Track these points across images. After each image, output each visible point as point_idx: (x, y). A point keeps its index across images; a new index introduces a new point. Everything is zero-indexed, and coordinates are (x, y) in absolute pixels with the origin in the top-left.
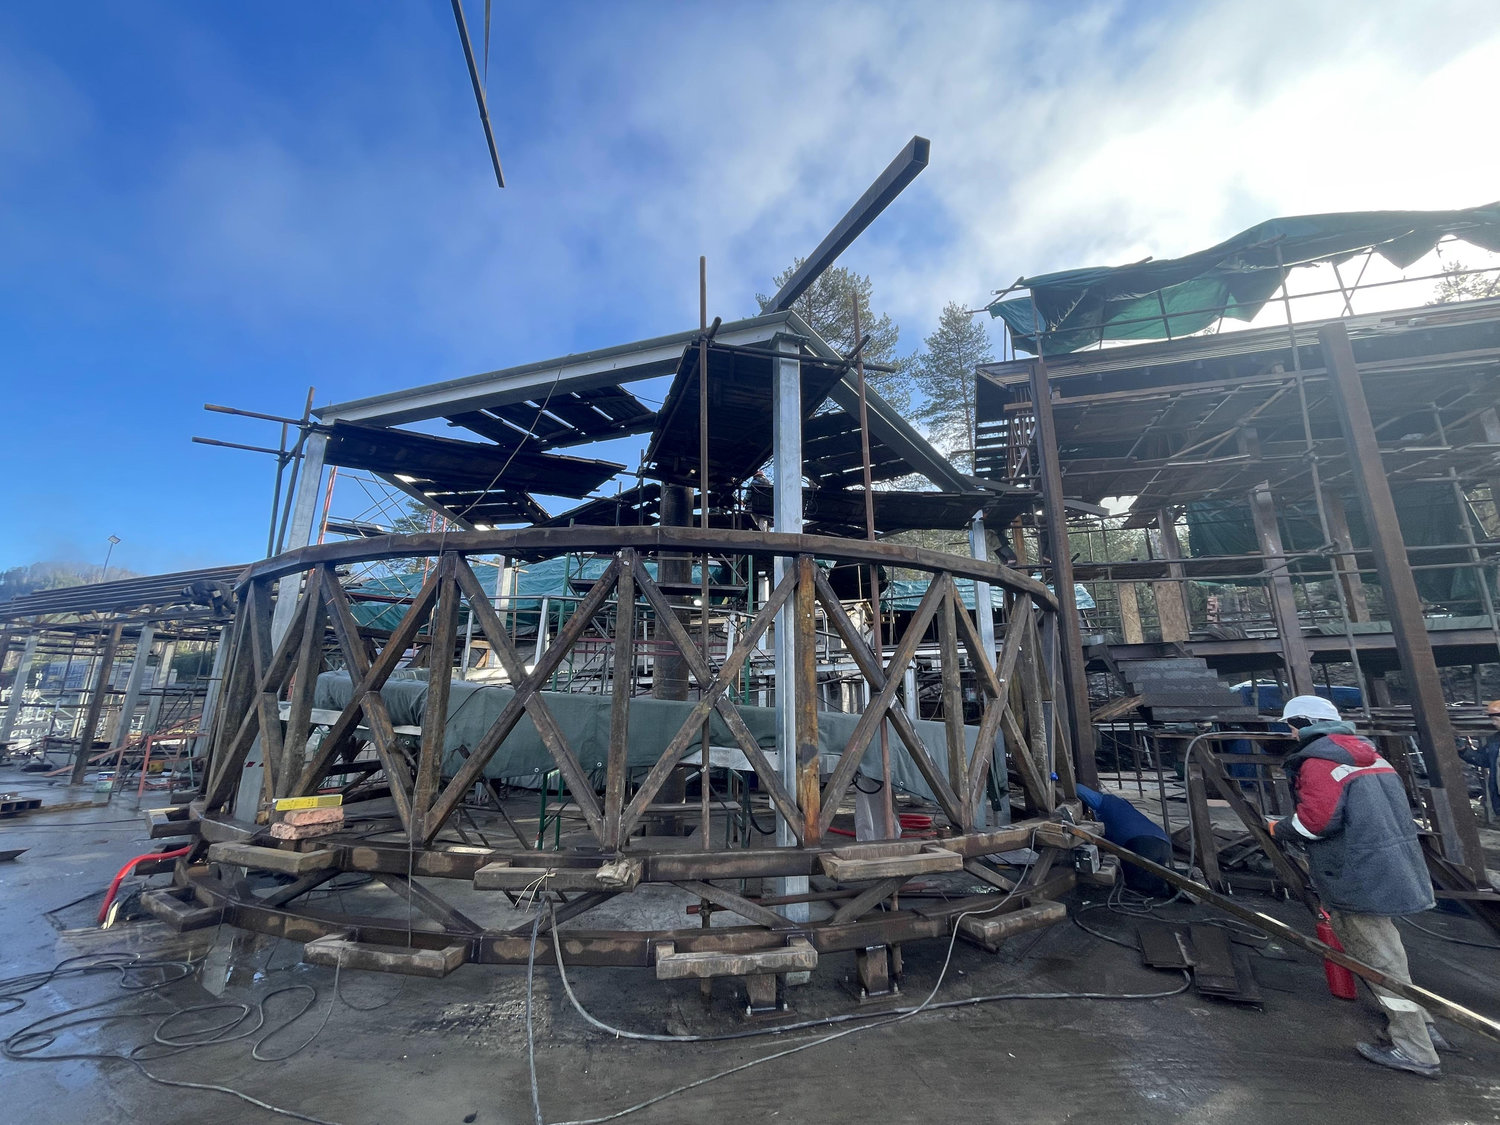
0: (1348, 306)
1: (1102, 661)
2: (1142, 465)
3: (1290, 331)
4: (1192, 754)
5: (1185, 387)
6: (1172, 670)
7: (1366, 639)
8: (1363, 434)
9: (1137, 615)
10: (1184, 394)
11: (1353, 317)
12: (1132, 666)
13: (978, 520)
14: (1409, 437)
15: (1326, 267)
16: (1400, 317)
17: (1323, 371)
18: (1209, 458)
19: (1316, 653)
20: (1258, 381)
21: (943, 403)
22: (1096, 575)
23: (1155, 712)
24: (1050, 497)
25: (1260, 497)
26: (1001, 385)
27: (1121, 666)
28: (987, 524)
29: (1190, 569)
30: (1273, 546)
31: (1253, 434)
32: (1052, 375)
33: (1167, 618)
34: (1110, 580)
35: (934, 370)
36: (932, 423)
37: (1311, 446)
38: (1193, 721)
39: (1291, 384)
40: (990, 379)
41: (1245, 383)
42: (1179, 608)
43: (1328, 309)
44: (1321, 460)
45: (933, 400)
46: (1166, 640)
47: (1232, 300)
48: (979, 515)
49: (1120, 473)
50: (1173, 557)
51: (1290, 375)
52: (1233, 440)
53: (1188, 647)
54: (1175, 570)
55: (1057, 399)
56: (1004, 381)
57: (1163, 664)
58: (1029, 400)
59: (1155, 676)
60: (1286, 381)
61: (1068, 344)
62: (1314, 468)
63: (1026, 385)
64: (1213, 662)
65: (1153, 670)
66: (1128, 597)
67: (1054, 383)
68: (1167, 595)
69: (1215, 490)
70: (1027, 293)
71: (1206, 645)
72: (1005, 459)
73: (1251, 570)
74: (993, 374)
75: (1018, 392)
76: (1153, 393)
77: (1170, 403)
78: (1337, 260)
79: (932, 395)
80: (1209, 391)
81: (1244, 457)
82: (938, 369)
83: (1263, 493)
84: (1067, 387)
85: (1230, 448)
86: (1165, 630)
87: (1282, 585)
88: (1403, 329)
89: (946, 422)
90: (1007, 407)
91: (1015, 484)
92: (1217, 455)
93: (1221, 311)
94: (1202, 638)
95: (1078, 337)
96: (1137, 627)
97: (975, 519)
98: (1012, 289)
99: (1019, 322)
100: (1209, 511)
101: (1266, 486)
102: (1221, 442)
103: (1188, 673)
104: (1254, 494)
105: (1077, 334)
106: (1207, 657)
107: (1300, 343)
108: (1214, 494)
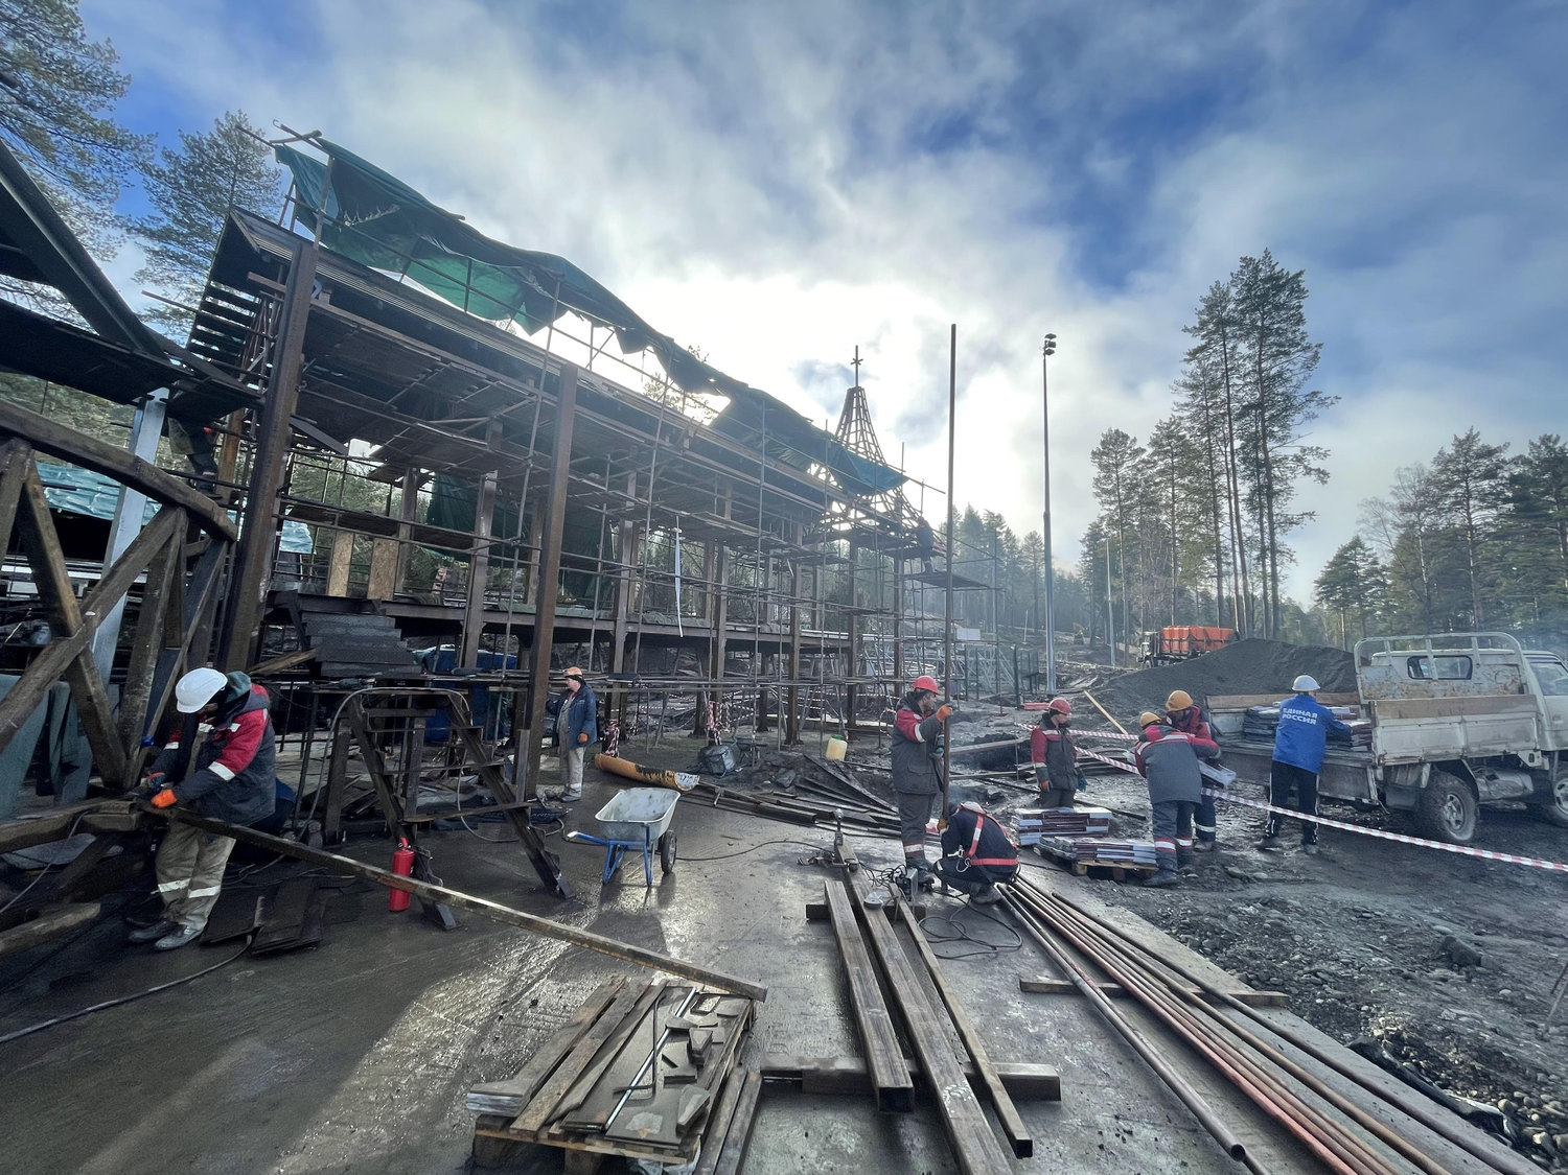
0: (590, 364)
1: (287, 610)
2: (401, 418)
3: (545, 355)
4: (344, 709)
5: (458, 359)
6: (360, 626)
7: (522, 617)
8: (563, 462)
9: (347, 567)
10: (453, 364)
11: (590, 372)
12: (318, 618)
13: (157, 399)
14: (592, 475)
15: (587, 324)
16: (611, 386)
17: (555, 399)
18: (462, 434)
19: (488, 624)
20: (514, 384)
21: (186, 236)
22: (322, 519)
23: (325, 668)
24: (273, 408)
25: (488, 484)
26: (254, 245)
27: (305, 618)
28: (171, 410)
29: (419, 534)
30: (485, 529)
31: (499, 428)
32: (321, 269)
33: (378, 576)
34: (335, 526)
35: (183, 182)
36: (156, 253)
37: (531, 454)
38: (358, 677)
39: (534, 398)
40: (243, 230)
41: (504, 380)
42: (392, 569)
43: (577, 356)
44: (533, 469)
45: (167, 222)
46: (370, 597)
47: (523, 308)
48: (161, 393)
49: (376, 417)
50: (405, 518)
51: (536, 391)
52: (484, 427)
53: (382, 607)
54: (404, 532)
55: (324, 302)
56: (258, 242)
57: (353, 620)
58: (283, 282)
59: (339, 631)
60: (531, 395)
61: (367, 256)
62: (528, 471)
63: (286, 264)
64: (403, 623)
65: (340, 625)
66: (345, 549)
67: (328, 284)
68: (385, 552)
69: (454, 465)
70: (323, 158)
71: (405, 607)
72: (241, 344)
73: (461, 546)
74: (250, 227)
75: (273, 267)
76: (426, 349)
77: (440, 367)
78: (596, 324)
79: (168, 214)
80: (474, 372)
81: (484, 445)
82: (190, 184)
83: (491, 480)
84: (341, 296)
85: (479, 433)
86: (372, 587)
87: (481, 564)
88: (609, 395)
89: (181, 263)
90: (252, 276)
91: (245, 382)
92: (468, 434)
93: (511, 311)
94: (406, 601)
95: (380, 255)
96: (344, 580)
97: (152, 398)
98: (306, 138)
99: (310, 188)
100: (453, 486)
101: (495, 475)
102: (472, 427)
103: (374, 631)
104: (484, 480)
105: (380, 251)
106: (398, 618)
107: (550, 369)
108: (452, 469)
